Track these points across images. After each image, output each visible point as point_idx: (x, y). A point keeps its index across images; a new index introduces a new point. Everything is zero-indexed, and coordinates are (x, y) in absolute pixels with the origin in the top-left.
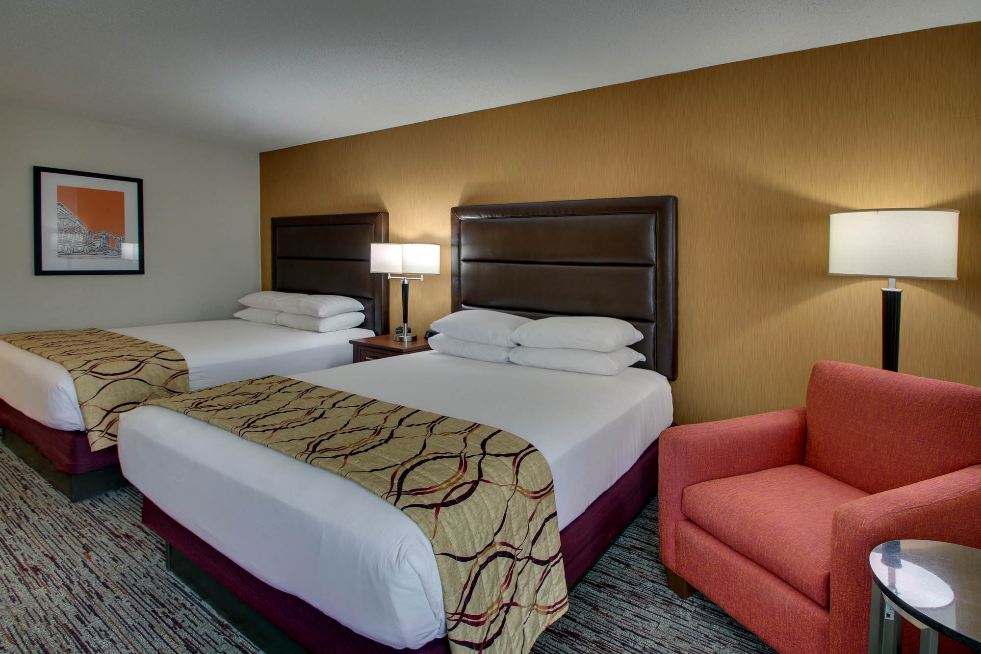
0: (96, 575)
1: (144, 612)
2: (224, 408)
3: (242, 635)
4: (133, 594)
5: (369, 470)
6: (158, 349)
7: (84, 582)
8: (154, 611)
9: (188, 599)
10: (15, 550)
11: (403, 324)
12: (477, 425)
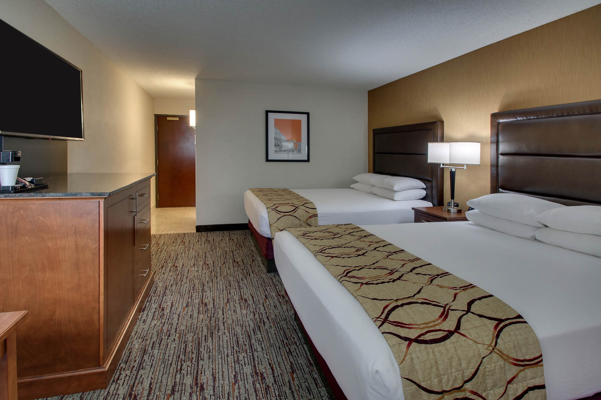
0: (266, 312)
1: (278, 339)
2: (315, 239)
3: (318, 374)
4: (277, 327)
5: (372, 298)
6: (305, 202)
7: (260, 314)
8: (283, 340)
9: (299, 340)
10: (241, 288)
11: (451, 200)
12: (472, 286)
